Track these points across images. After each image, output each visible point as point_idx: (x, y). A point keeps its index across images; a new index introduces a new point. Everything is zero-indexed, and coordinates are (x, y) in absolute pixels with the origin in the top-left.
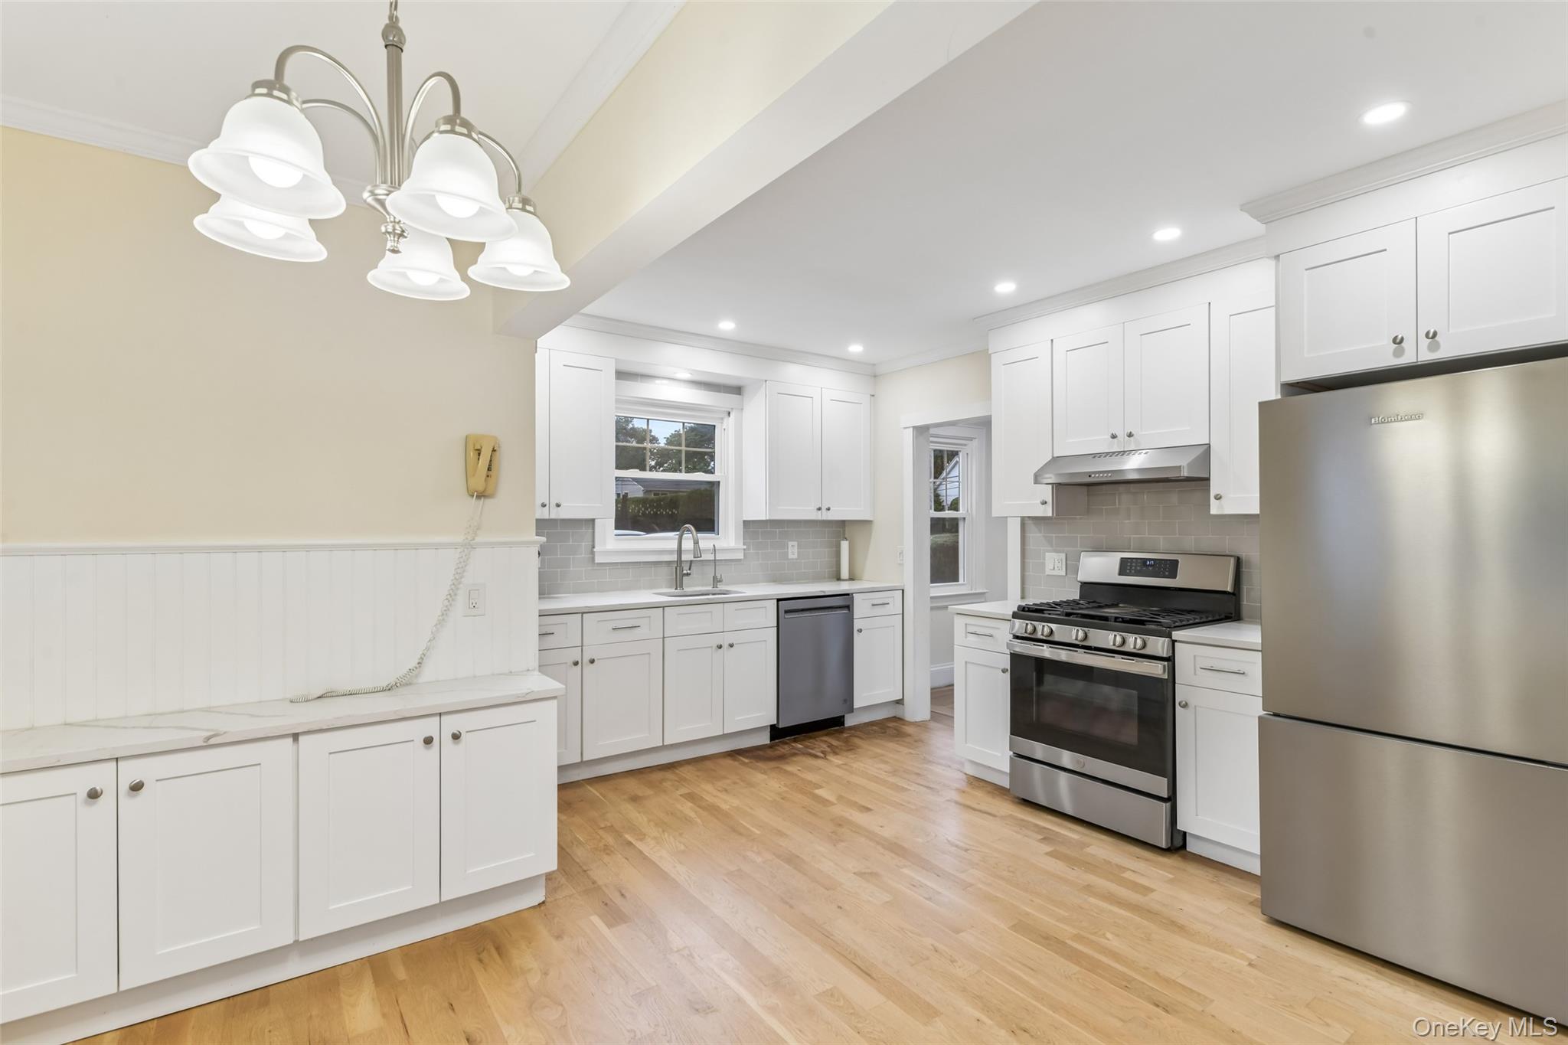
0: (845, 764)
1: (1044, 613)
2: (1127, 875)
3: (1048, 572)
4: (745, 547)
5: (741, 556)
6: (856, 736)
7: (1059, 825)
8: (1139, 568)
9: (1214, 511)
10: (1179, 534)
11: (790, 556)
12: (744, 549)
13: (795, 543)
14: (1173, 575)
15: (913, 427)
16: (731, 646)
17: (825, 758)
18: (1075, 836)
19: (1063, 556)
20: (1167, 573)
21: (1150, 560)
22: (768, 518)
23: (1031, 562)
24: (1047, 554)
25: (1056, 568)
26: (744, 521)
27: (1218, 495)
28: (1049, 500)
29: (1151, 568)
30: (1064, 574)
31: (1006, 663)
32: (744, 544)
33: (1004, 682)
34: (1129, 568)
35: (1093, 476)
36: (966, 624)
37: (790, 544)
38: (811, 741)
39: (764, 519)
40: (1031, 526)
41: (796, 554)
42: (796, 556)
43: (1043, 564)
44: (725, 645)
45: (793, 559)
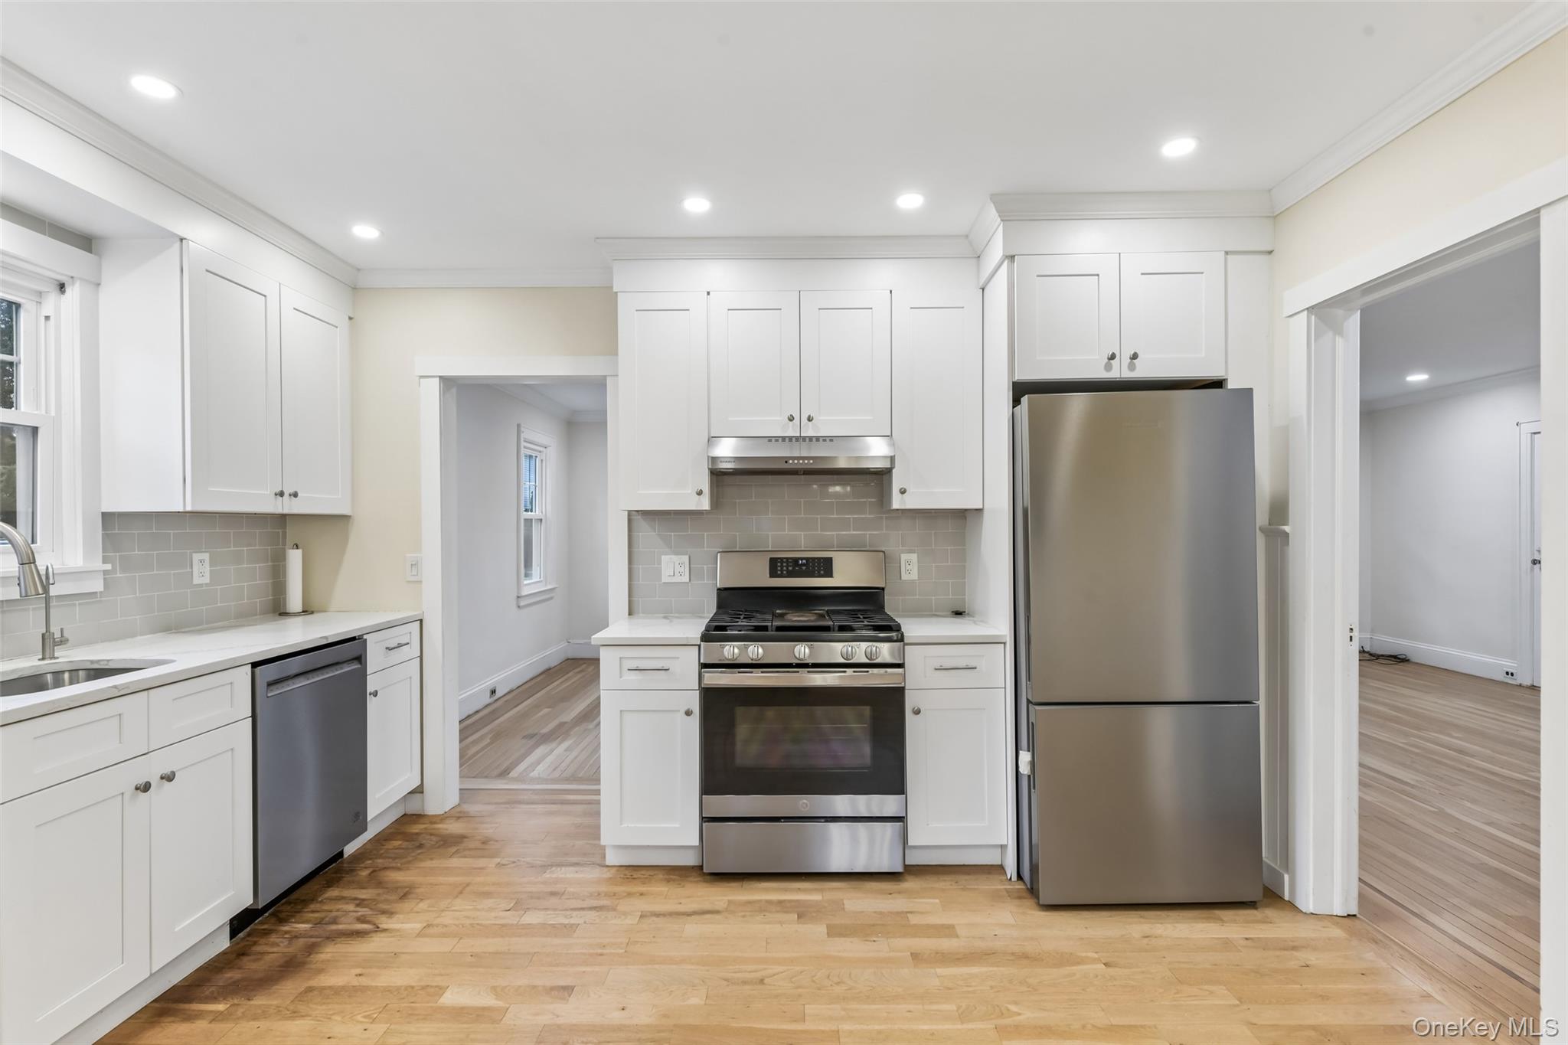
0: (428, 926)
1: (726, 631)
2: (914, 920)
3: (665, 579)
4: (108, 567)
5: (98, 585)
6: (385, 868)
7: (786, 890)
8: (790, 568)
9: (896, 505)
10: (821, 531)
11: (196, 580)
12: (105, 572)
13: (206, 556)
14: (829, 573)
15: (440, 377)
16: (169, 778)
17: (377, 929)
18: (816, 897)
19: (685, 559)
20: (822, 572)
21: (802, 559)
22: (189, 508)
23: (640, 568)
24: (663, 557)
25: (677, 573)
26: (104, 514)
27: (902, 489)
28: (706, 489)
29: (804, 568)
30: (688, 580)
31: (694, 702)
32: (105, 561)
33: (692, 728)
34: (779, 568)
35: (791, 462)
36: (621, 658)
37: (196, 557)
38: (312, 907)
39: (181, 510)
40: (641, 523)
41: (207, 575)
42: (207, 580)
43: (659, 570)
44: (155, 781)
45: (201, 585)
